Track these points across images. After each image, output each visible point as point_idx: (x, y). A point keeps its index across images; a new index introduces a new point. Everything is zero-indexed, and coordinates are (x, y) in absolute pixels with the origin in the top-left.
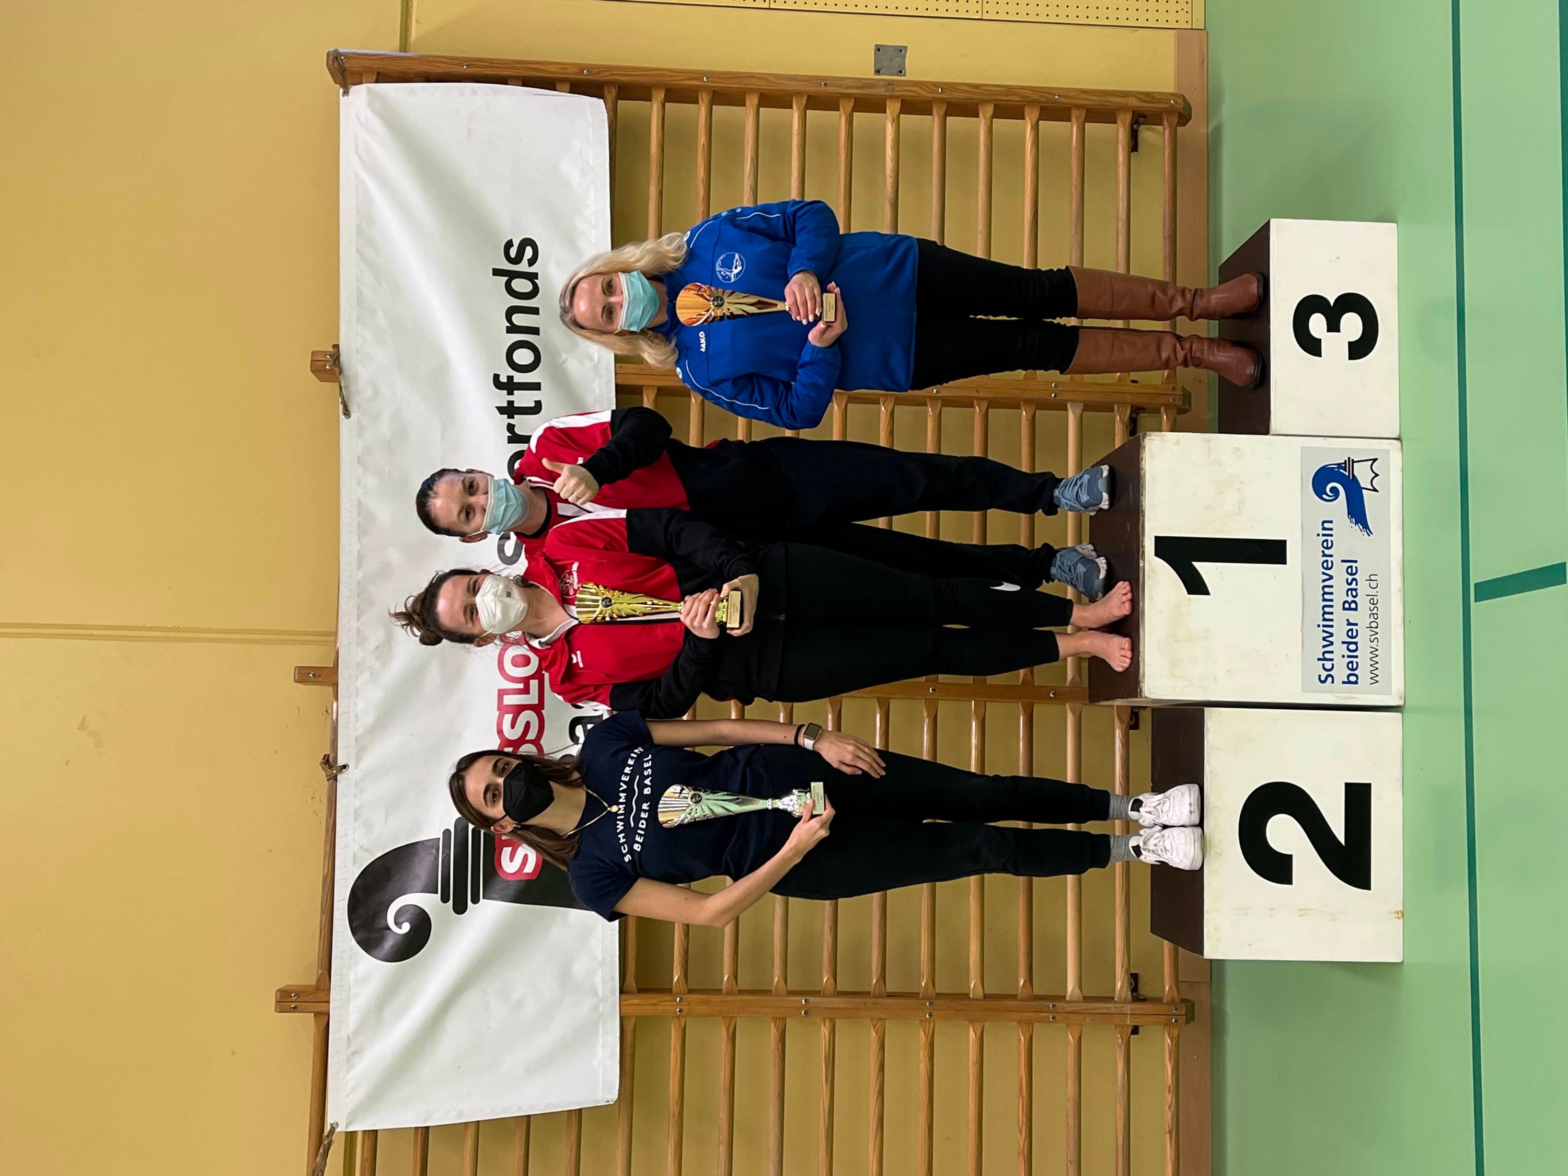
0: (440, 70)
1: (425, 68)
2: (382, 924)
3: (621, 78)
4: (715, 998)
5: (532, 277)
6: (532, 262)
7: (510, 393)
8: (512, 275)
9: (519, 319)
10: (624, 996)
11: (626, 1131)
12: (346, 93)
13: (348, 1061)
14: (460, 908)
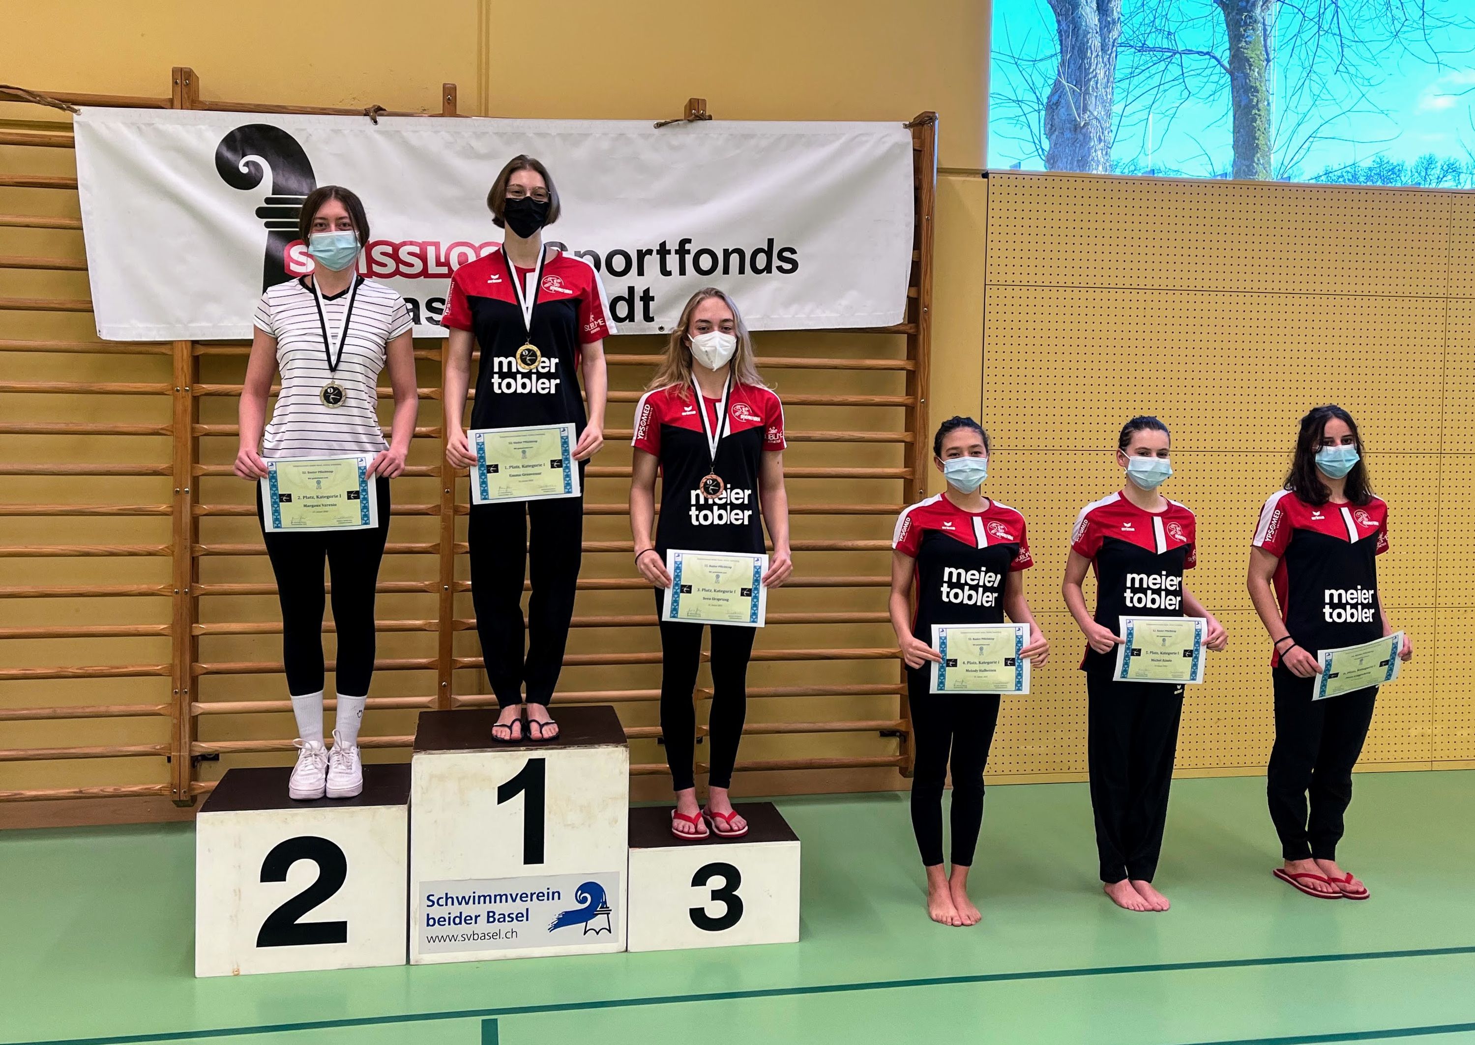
0: (924, 197)
1: (925, 186)
2: (247, 151)
3: (921, 337)
4: (188, 419)
5: (768, 269)
6: (780, 269)
8: (769, 254)
9: (735, 259)
10: (189, 344)
11: (76, 348)
12: (906, 126)
13: (133, 124)
14: (261, 213)
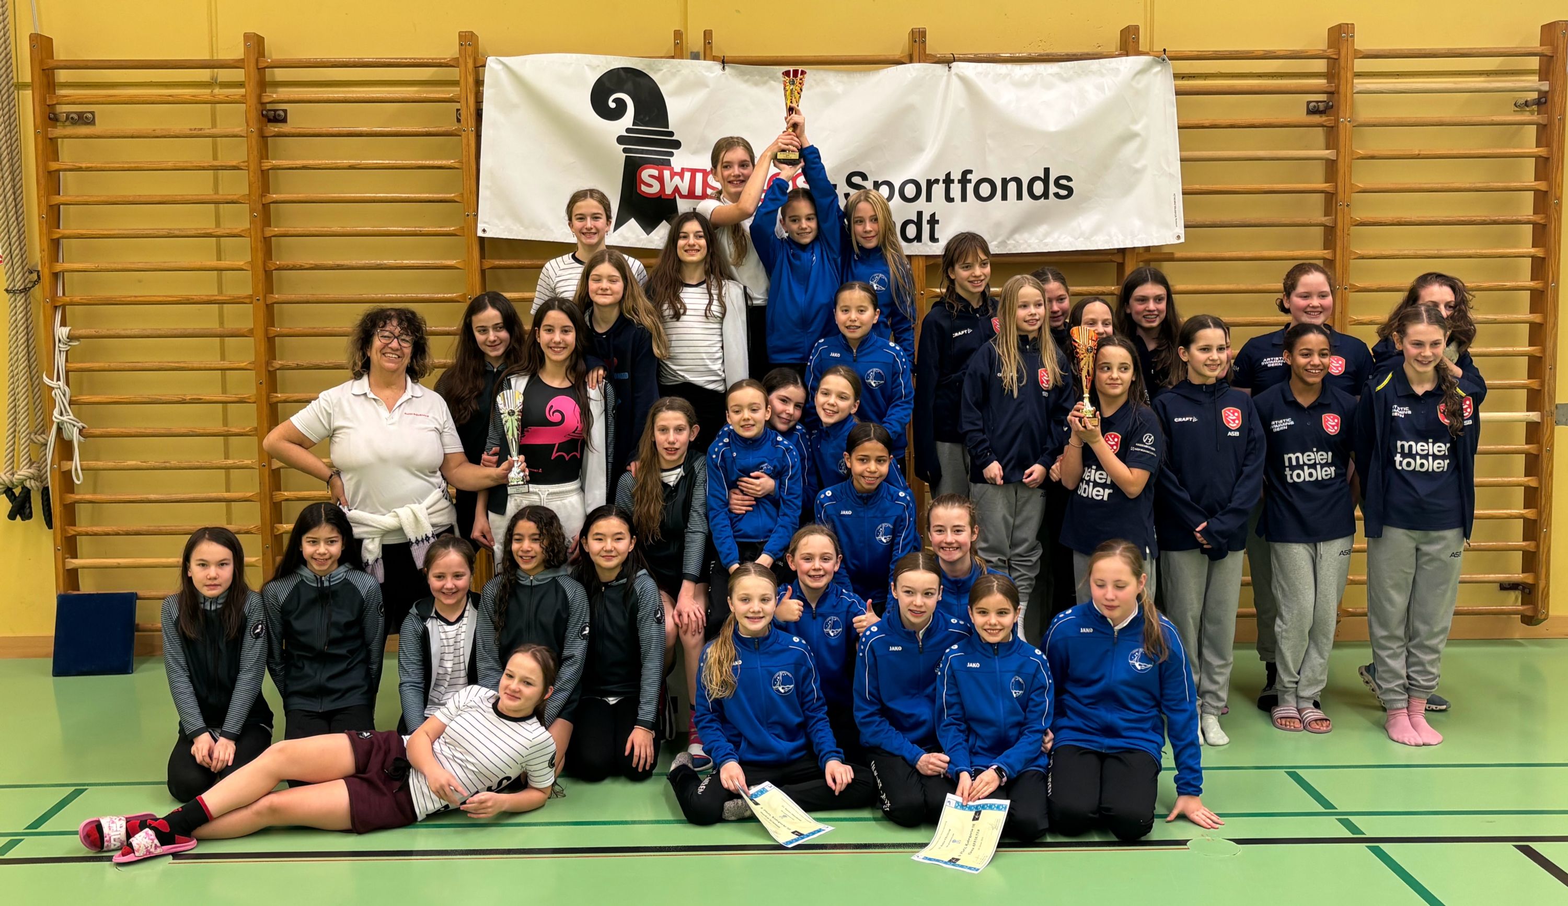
2: (616, 89)
5: (1046, 195)
6: (1057, 195)
7: (959, 181)
8: (1046, 181)
9: (1012, 187)
14: (621, 140)
